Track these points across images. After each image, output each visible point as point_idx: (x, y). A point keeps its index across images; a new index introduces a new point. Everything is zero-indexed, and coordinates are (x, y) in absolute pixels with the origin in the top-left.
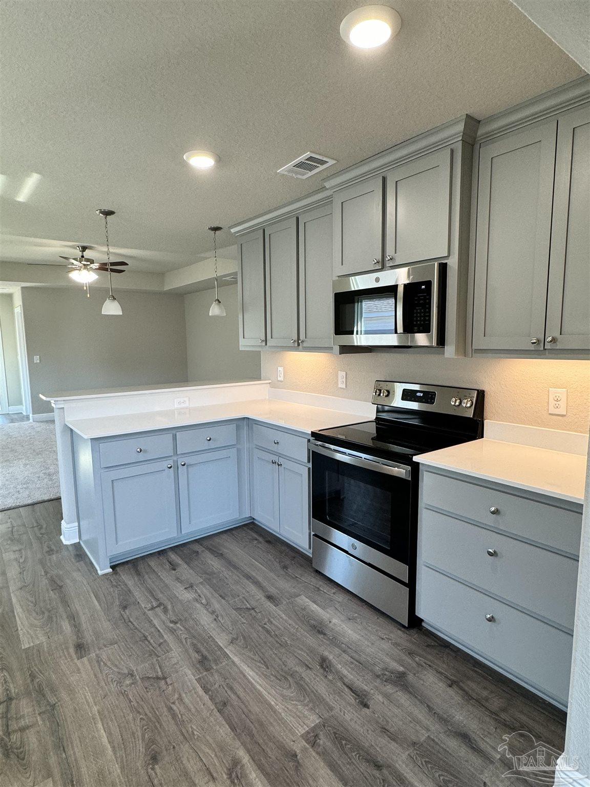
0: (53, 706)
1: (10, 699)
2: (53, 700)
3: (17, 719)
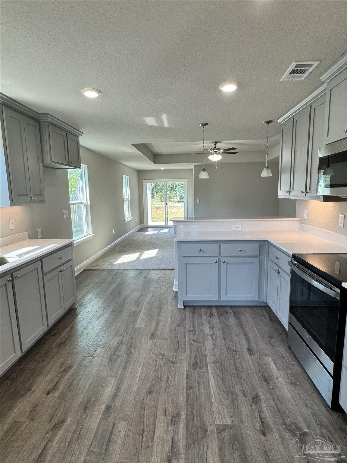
0: (131, 353)
1: (121, 343)
2: (133, 350)
3: (119, 351)
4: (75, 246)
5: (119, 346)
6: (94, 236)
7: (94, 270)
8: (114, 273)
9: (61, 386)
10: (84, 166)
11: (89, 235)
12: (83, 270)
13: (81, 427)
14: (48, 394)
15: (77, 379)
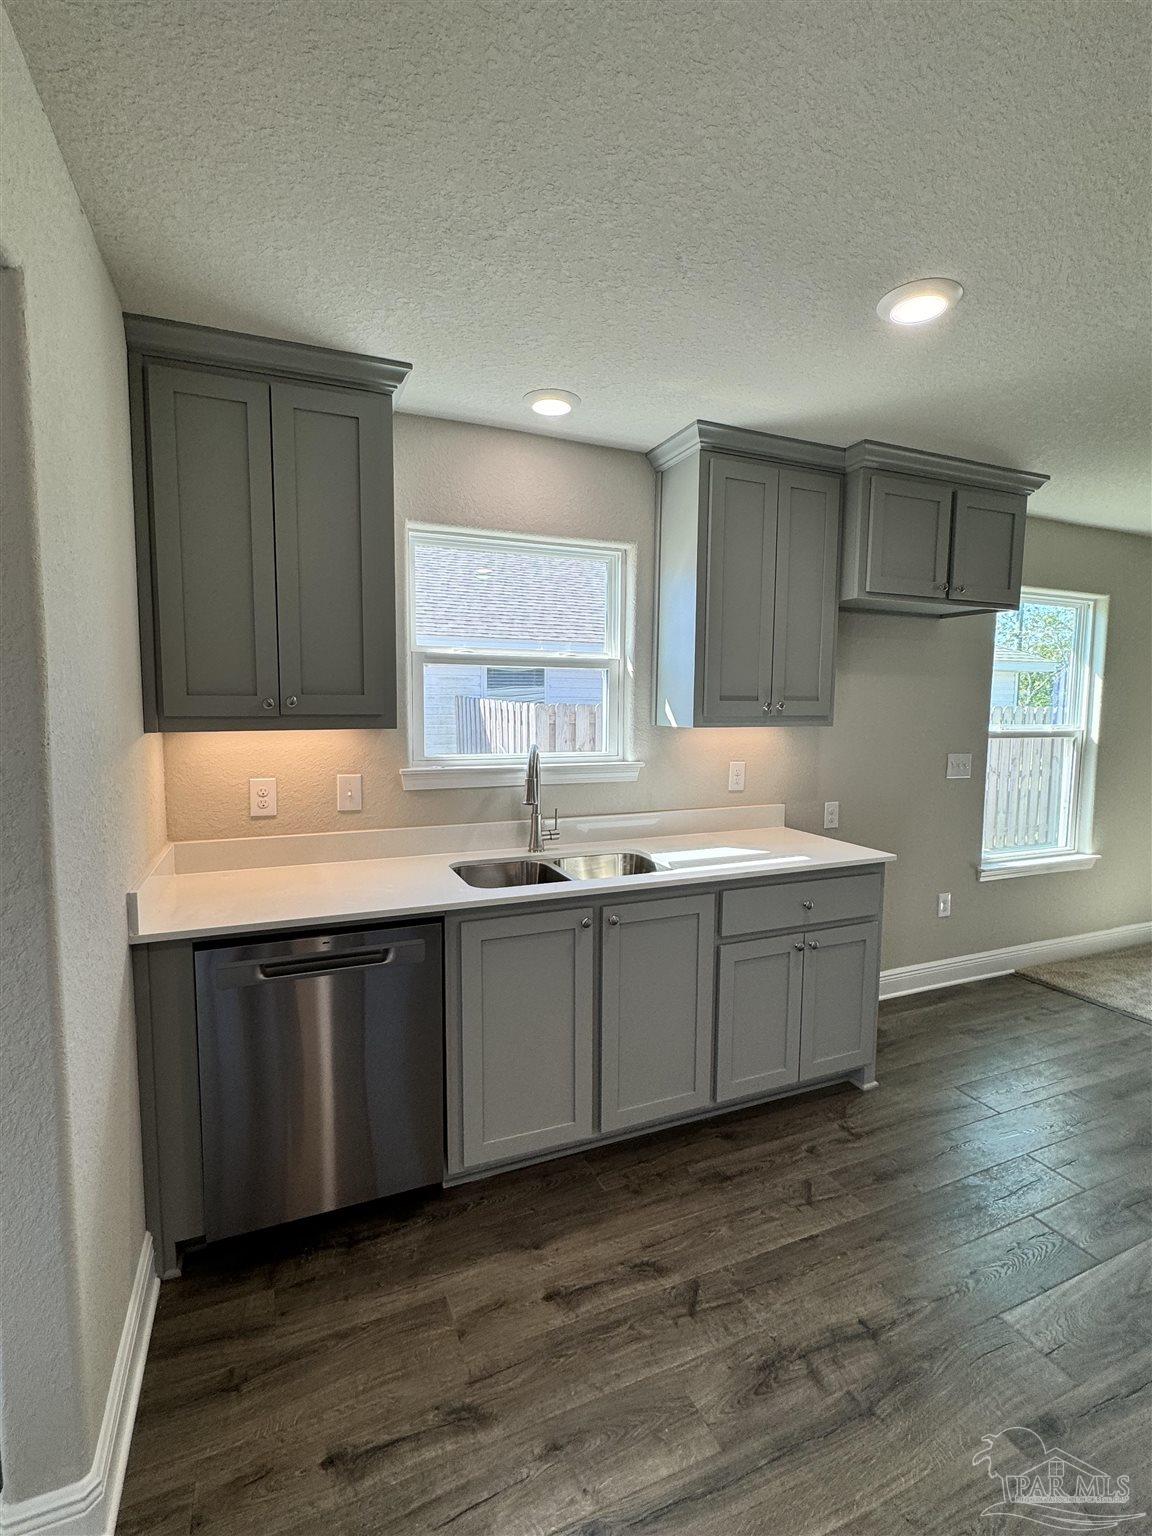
4: (982, 880)
5: (858, 1337)
6: (1098, 860)
7: (1054, 988)
8: (1130, 1031)
9: (586, 1308)
10: (1095, 601)
11: (1077, 853)
12: (1013, 971)
13: (486, 1495)
14: (548, 1298)
15: (631, 1327)
